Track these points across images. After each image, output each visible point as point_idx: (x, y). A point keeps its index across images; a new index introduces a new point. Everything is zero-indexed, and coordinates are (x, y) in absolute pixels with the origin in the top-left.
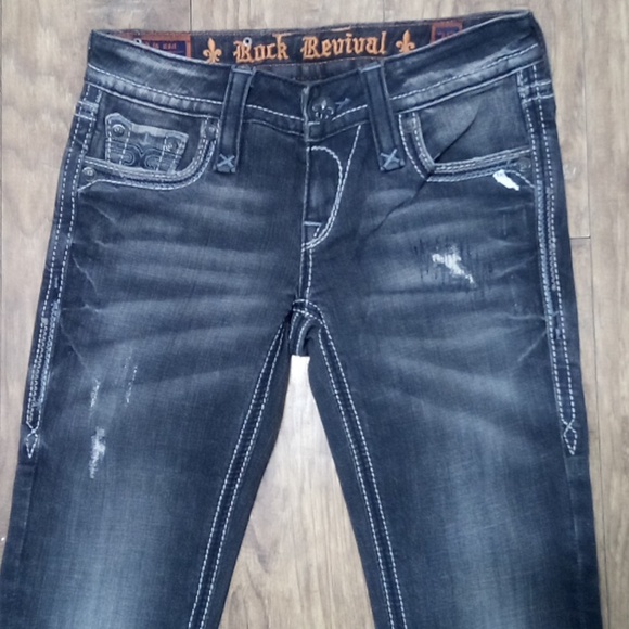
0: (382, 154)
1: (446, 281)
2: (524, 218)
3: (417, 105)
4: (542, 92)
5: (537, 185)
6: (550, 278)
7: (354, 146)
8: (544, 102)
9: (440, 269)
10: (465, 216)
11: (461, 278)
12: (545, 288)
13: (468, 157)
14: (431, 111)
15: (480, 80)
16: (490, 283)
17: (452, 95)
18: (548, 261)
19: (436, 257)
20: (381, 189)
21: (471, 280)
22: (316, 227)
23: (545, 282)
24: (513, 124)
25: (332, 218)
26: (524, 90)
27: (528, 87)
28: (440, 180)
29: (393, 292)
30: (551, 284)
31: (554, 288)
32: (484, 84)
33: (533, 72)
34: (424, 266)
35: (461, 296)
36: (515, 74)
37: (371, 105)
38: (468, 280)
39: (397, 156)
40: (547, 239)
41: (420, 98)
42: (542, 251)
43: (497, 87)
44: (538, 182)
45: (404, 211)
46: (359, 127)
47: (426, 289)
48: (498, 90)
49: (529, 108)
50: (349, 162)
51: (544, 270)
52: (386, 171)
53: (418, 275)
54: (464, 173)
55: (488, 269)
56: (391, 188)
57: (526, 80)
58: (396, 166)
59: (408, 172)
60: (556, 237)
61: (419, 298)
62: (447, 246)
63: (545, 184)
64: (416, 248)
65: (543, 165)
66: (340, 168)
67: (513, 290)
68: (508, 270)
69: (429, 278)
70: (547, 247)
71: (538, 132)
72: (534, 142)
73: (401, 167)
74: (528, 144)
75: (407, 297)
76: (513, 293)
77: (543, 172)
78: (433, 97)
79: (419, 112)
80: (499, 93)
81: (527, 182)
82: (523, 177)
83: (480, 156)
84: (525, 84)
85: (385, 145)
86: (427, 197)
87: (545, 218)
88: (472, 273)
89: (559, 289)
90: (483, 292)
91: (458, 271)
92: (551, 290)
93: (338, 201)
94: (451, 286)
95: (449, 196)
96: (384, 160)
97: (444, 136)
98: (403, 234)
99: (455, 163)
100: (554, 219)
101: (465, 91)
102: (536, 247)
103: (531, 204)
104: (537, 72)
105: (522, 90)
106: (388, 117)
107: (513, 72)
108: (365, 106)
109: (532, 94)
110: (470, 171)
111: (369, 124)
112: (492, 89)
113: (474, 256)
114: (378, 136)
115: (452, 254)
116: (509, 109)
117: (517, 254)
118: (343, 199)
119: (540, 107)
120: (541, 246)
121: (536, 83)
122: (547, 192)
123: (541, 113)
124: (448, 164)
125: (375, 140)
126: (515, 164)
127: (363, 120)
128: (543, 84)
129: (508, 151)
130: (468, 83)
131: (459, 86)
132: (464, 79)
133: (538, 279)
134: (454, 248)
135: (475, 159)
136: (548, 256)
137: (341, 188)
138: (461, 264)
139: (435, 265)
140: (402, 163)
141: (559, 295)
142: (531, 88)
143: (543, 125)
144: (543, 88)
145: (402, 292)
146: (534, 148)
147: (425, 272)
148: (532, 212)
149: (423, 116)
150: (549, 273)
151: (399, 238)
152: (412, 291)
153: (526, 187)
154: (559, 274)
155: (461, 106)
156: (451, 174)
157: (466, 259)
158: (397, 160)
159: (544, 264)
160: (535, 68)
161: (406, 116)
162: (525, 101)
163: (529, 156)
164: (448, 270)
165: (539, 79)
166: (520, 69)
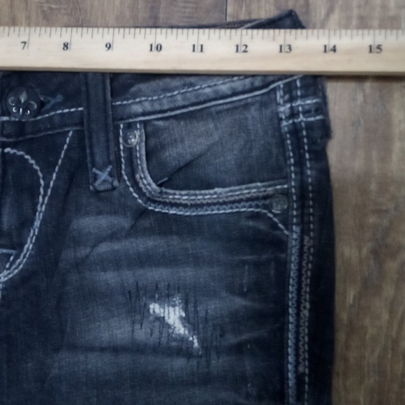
0: (94, 170)
1: (164, 340)
2: (272, 272)
3: (144, 114)
4: (307, 113)
5: (292, 231)
6: (297, 355)
7: (62, 156)
8: (309, 126)
9: (157, 324)
10: (197, 261)
11: (182, 339)
12: (290, 367)
13: (209, 186)
14: (161, 123)
15: (229, 93)
16: (219, 352)
17: (191, 109)
18: (297, 333)
19: (155, 308)
20: (87, 214)
21: (196, 344)
22: (9, 255)
23: (291, 359)
24: (270, 152)
25: (29, 246)
26: (284, 109)
27: (289, 106)
28: (172, 212)
29: (91, 349)
30: (297, 364)
31: (301, 369)
32: (234, 99)
33: (296, 88)
34: (138, 317)
35: (179, 363)
36: (274, 90)
37: (88, 107)
38: (192, 342)
39: (111, 174)
40: (299, 303)
41: (148, 107)
42: (291, 319)
43: (253, 104)
44: (294, 227)
45: (117, 246)
46: (70, 134)
47: (137, 349)
48: (253, 108)
49: (289, 132)
50: (54, 176)
51: (290, 343)
52: (97, 192)
53: (128, 328)
54: (201, 206)
55: (218, 332)
56: (100, 213)
57: (287, 97)
58: (108, 186)
59: (121, 195)
60: (312, 302)
61: (125, 359)
62: (168, 296)
63: (304, 232)
64: (130, 292)
65: (302, 207)
66: (42, 182)
67: (249, 365)
68: (244, 337)
69: (141, 334)
70: (298, 314)
71: (300, 163)
72: (293, 176)
73: (114, 188)
74: (286, 178)
75: (108, 357)
76: (248, 368)
77: (302, 216)
78: (166, 107)
79: (145, 123)
80: (253, 112)
81: (280, 225)
82: (276, 220)
83: (223, 186)
84: (285, 102)
85: (98, 159)
86: (150, 232)
87: (300, 276)
88: (198, 334)
89: (307, 371)
90: (208, 362)
91: (181, 330)
92: (296, 371)
93: (37, 223)
94: (169, 348)
95: (179, 234)
96: (96, 177)
97: (173, 155)
98: (116, 274)
99: (192, 192)
100: (312, 278)
101: (208, 104)
102: (285, 312)
103: (283, 256)
104: (302, 88)
105: (282, 109)
106: (106, 125)
107: (272, 86)
108: (80, 109)
109: (293, 114)
110: (209, 205)
111: (83, 131)
112: (246, 106)
113: (202, 314)
114: (91, 147)
115: (174, 306)
116: (266, 132)
117: (258, 317)
118: (44, 221)
119: (304, 133)
120: (290, 311)
121: (299, 102)
122: (305, 243)
123: (305, 140)
124: (183, 192)
125: (88, 151)
126: (267, 202)
127: (76, 125)
128: (309, 102)
129: (259, 184)
130: (212, 96)
131: (202, 98)
132: (208, 90)
133: (282, 355)
134: (177, 300)
135: (217, 190)
136: (298, 326)
137: (42, 208)
138: (185, 320)
139: (151, 318)
140: (116, 183)
141: (307, 379)
142: (292, 108)
143: (307, 156)
144: (307, 107)
145: (102, 350)
146: (293, 184)
147: (137, 326)
148: (282, 266)
149: (150, 129)
150: (297, 349)
151: (110, 278)
152: (116, 350)
153: (278, 233)
154: (310, 351)
155: (201, 123)
156: (185, 206)
157: (191, 315)
158: (110, 179)
159: (291, 336)
160: (298, 84)
161: (130, 127)
162: (284, 123)
163: (286, 193)
164: (169, 326)
165: (303, 97)
166: (281, 83)
